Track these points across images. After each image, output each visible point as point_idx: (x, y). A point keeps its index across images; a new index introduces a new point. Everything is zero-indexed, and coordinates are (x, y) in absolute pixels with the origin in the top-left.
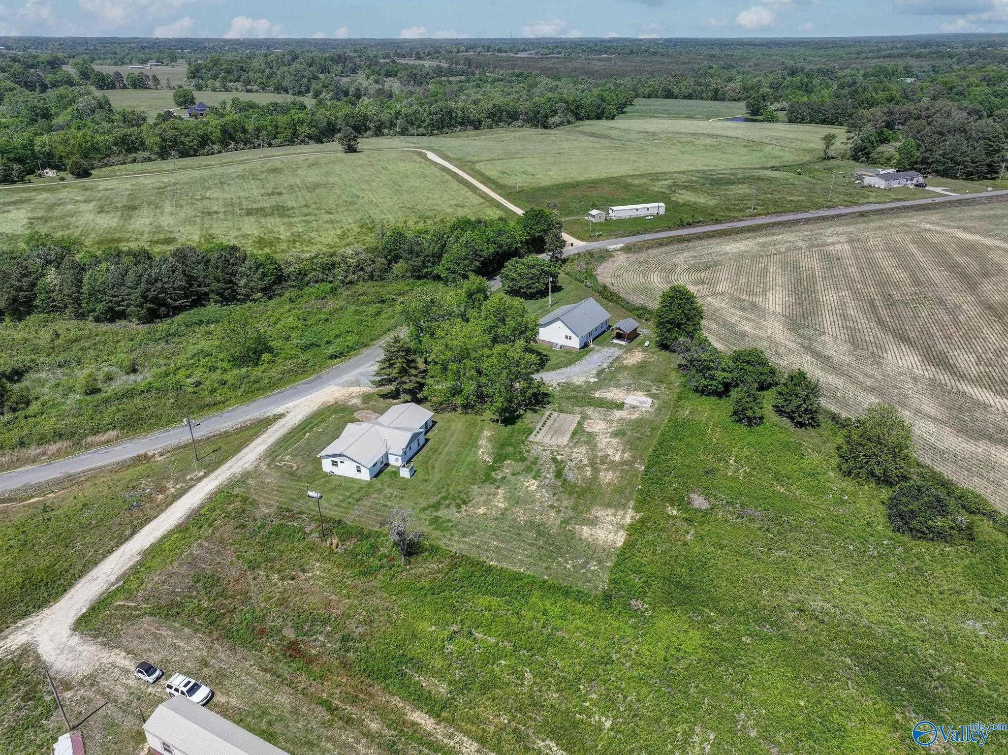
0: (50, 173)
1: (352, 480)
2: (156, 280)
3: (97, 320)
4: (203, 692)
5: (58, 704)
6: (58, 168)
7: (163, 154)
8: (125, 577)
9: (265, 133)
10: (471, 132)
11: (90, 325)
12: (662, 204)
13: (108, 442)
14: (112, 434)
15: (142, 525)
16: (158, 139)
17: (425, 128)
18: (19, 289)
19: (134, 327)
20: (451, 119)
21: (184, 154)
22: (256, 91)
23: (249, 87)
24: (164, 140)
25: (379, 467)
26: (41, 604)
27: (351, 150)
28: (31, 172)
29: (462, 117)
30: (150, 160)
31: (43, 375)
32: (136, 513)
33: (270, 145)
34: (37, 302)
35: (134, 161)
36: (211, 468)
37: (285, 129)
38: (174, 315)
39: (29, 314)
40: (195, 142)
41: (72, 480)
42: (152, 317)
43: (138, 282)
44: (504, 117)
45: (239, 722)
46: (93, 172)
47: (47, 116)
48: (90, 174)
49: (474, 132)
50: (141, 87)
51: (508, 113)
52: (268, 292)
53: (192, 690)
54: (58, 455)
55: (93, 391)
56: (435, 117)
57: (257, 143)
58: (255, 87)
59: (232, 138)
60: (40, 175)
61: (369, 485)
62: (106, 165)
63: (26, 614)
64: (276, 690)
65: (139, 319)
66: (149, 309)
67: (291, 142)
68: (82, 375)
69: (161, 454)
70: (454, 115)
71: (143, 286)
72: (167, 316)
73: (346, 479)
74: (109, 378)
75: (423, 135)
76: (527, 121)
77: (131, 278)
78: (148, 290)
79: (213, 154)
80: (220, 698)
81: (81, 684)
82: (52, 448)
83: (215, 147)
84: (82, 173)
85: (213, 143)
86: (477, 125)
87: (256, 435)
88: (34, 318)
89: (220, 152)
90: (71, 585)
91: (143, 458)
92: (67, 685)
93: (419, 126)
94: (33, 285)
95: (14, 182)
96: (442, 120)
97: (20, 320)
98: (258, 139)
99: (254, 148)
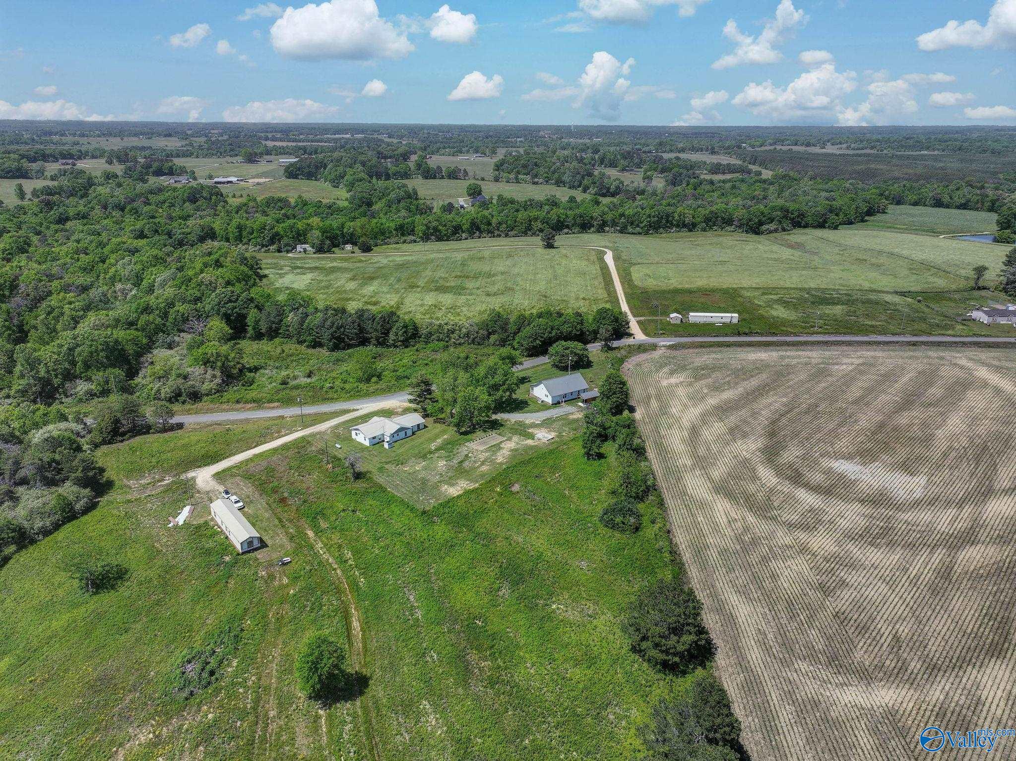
0: (349, 247)
1: (361, 444)
2: (341, 327)
3: (308, 347)
4: (241, 504)
5: (192, 497)
6: (354, 244)
7: (426, 238)
8: (241, 463)
9: (504, 226)
10: (684, 233)
11: (303, 348)
12: (736, 315)
13: (273, 408)
14: (276, 404)
15: (261, 444)
16: (424, 228)
17: (642, 228)
18: (274, 322)
19: (324, 352)
20: (667, 221)
21: (439, 239)
22: (541, 183)
23: (536, 180)
24: (428, 228)
25: (377, 440)
26: (208, 464)
27: (550, 246)
28: (337, 246)
29: (678, 221)
30: (415, 241)
31: (267, 371)
32: (263, 439)
33: (507, 235)
34: (281, 331)
35: (404, 242)
36: (305, 427)
37: (522, 223)
38: (348, 349)
39: (276, 337)
40: (449, 231)
41: (247, 421)
42: (335, 348)
43: (331, 327)
44: (719, 222)
45: (248, 518)
46: (375, 248)
47: (369, 204)
48: (372, 250)
49: (689, 234)
50: (454, 178)
51: (723, 219)
52: (406, 343)
53: (236, 502)
54: (249, 409)
55: (284, 383)
56: (653, 219)
57: (496, 233)
58: (541, 180)
59: (478, 229)
60: (343, 249)
61: (367, 447)
62: (386, 244)
63: (200, 467)
64: (266, 511)
65: (328, 349)
66: (335, 343)
67: (525, 233)
68: (284, 373)
69: (290, 417)
70: (670, 218)
71: (334, 329)
72: (344, 349)
73: (360, 443)
74: (295, 378)
75: (640, 233)
76: (740, 227)
77: (328, 323)
78: (335, 332)
79: (460, 240)
80: (246, 509)
81: (204, 493)
82: (250, 406)
83: (464, 235)
84: (367, 249)
85: (463, 232)
86: (691, 227)
87: (337, 416)
88: (277, 340)
89: (466, 239)
90: (221, 460)
91: (282, 417)
92: (199, 492)
93: (638, 226)
94: (281, 321)
95: (325, 252)
96: (659, 221)
97: (271, 340)
98: (498, 230)
99: (494, 237)
